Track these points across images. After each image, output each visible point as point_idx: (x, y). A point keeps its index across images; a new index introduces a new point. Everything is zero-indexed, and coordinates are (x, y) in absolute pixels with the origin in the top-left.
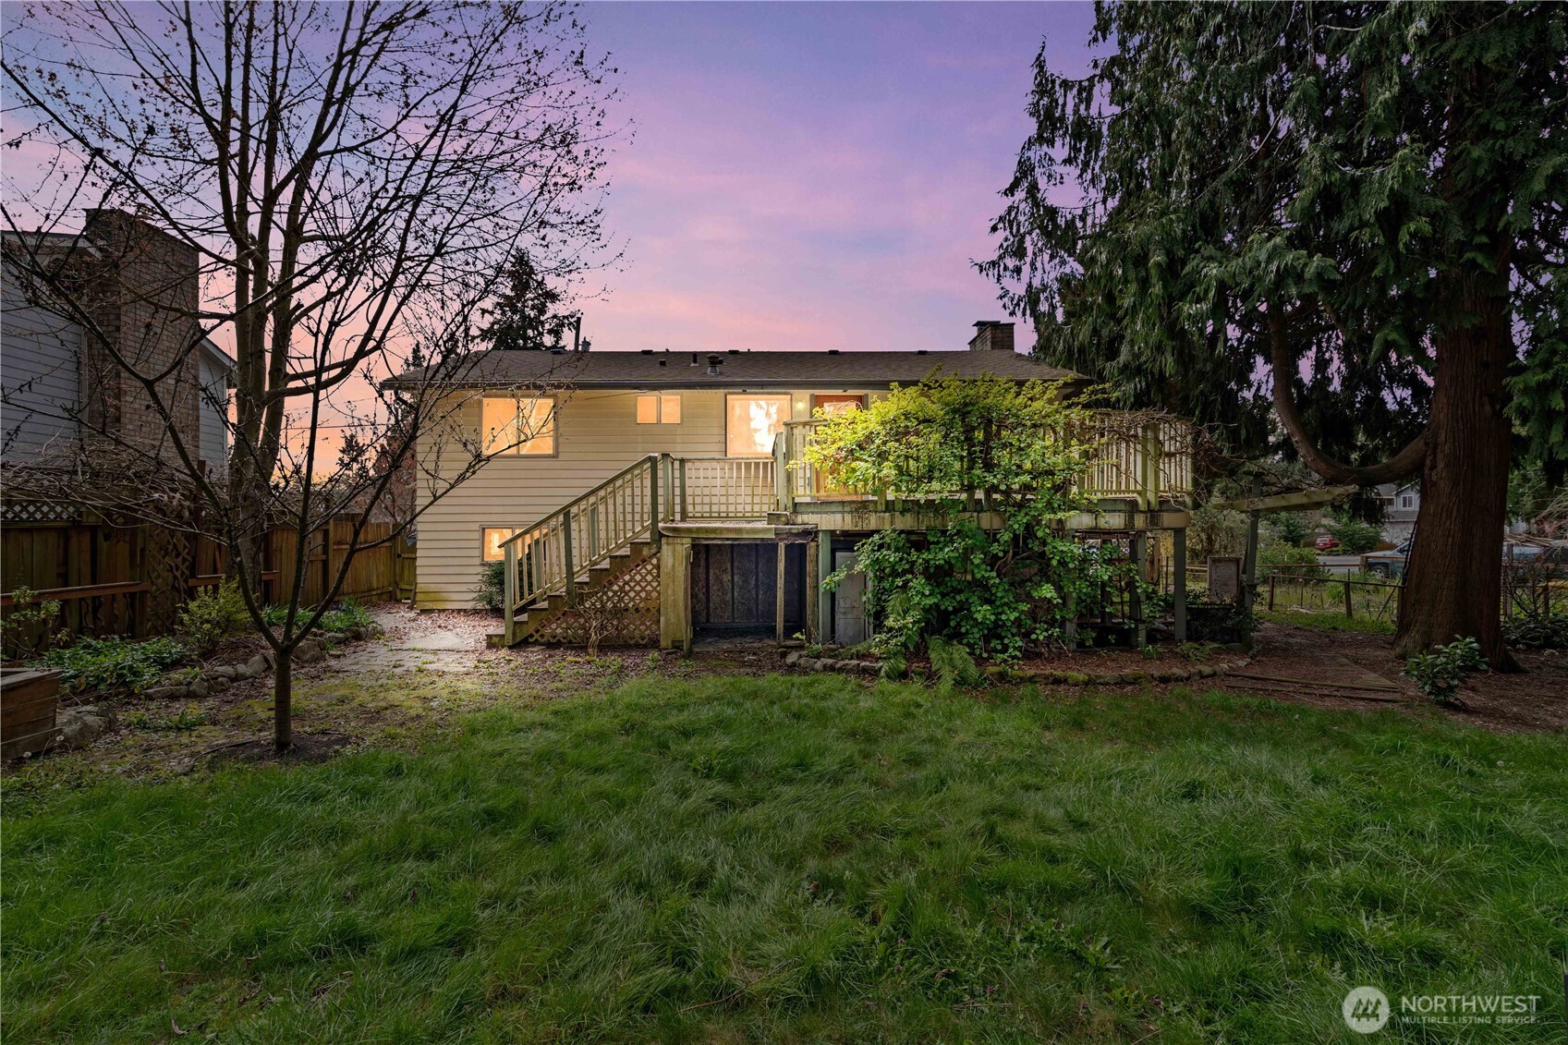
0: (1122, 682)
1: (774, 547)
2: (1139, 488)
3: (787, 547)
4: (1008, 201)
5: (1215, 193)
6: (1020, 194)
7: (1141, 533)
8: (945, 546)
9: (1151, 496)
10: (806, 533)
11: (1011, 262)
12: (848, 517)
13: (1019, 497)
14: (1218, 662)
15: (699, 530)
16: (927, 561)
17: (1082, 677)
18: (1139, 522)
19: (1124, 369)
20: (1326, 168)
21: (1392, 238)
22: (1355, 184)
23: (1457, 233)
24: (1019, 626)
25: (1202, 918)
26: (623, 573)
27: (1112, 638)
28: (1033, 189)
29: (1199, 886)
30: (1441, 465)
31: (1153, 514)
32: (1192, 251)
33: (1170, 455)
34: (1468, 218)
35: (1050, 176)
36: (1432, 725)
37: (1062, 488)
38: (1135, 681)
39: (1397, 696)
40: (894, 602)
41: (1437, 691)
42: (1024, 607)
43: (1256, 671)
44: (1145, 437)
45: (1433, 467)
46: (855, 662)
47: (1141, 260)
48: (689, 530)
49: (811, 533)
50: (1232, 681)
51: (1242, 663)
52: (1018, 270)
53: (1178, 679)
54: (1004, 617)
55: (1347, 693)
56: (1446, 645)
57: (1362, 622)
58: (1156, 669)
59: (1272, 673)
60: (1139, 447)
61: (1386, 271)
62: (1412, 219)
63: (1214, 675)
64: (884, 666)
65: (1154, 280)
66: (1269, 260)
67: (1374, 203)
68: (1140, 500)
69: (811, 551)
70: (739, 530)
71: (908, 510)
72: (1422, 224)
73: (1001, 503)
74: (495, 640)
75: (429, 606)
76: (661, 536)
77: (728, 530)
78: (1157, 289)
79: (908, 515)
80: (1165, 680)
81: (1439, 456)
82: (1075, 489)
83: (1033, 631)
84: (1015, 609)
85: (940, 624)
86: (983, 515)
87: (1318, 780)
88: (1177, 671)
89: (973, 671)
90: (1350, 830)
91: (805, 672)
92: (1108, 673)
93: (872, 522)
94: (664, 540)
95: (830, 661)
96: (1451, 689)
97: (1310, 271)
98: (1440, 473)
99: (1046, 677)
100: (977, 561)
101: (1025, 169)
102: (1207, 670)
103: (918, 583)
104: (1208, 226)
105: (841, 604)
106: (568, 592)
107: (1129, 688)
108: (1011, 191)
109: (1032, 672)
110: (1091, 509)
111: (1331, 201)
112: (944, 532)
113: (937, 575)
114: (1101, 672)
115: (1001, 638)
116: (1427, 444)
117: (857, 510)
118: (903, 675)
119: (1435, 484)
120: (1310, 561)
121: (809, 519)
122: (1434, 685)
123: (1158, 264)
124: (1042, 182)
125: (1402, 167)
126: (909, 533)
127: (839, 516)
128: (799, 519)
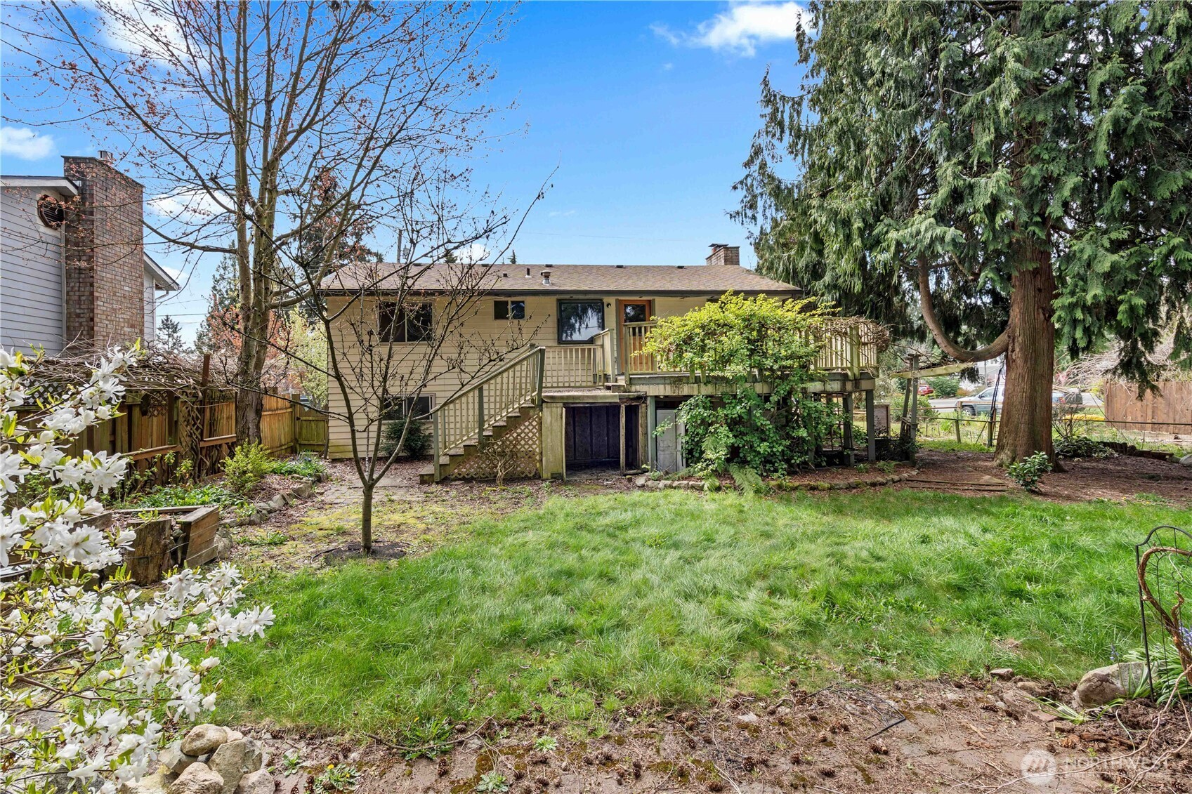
0: (850, 488)
1: (619, 407)
2: (849, 365)
3: (626, 407)
4: (746, 171)
5: (889, 184)
6: (755, 167)
7: (850, 394)
8: (736, 405)
9: (856, 370)
10: (639, 398)
11: (749, 213)
12: (668, 387)
13: (779, 373)
14: (900, 473)
15: (568, 397)
16: (726, 415)
17: (827, 485)
18: (849, 386)
19: (827, 287)
20: (956, 177)
21: (992, 220)
22: (971, 187)
23: (1024, 218)
24: (783, 455)
25: (959, 590)
26: (516, 428)
27: (837, 461)
28: (763, 166)
29: (954, 577)
30: (1017, 350)
31: (856, 381)
32: (878, 219)
33: (865, 344)
34: (1030, 206)
35: (773, 157)
36: (1028, 502)
37: (804, 367)
38: (857, 486)
39: (1004, 488)
40: (707, 443)
41: (1026, 484)
42: (788, 443)
43: (923, 477)
44: (851, 334)
45: (1013, 351)
46: (686, 482)
47: (846, 223)
48: (562, 398)
49: (641, 398)
50: (911, 484)
51: (914, 473)
52: (754, 218)
53: (882, 484)
54: (775, 450)
55: (977, 488)
56: (1029, 457)
57: (967, 445)
58: (868, 478)
59: (932, 478)
60: (848, 340)
61: (988, 237)
62: (1003, 210)
63: (900, 480)
64: (707, 484)
65: (855, 237)
66: (926, 230)
67: (983, 200)
68: (849, 373)
69: (642, 410)
70: (595, 397)
71: (709, 382)
72: (1009, 214)
73: (769, 376)
74: (426, 478)
75: (338, 456)
76: (543, 402)
77: (588, 397)
78: (857, 243)
79: (709, 386)
80: (874, 485)
81: (1016, 344)
82: (812, 367)
83: (792, 458)
84: (780, 444)
85: (734, 454)
86: (757, 384)
87: (985, 530)
88: (880, 479)
89: (761, 483)
90: (1009, 552)
91: (652, 490)
92: (840, 482)
93: (685, 390)
94: (544, 405)
95: (668, 482)
96: (1033, 482)
97: (948, 238)
98: (1017, 354)
99: (806, 486)
100: (758, 415)
101: (758, 151)
102: (896, 478)
103: (724, 429)
104: (884, 205)
105: (661, 445)
106: (479, 443)
107: (854, 491)
108: (747, 164)
109: (797, 484)
110: (822, 380)
111: (957, 196)
112: (735, 396)
113: (733, 424)
114: (836, 481)
115: (773, 464)
116: (1009, 337)
117: (674, 383)
118: (718, 489)
119: (1014, 361)
120: (926, 406)
121: (640, 389)
122: (1024, 480)
123: (859, 228)
124: (769, 160)
125: (998, 181)
126: (711, 396)
127: (662, 387)
128: (633, 388)
